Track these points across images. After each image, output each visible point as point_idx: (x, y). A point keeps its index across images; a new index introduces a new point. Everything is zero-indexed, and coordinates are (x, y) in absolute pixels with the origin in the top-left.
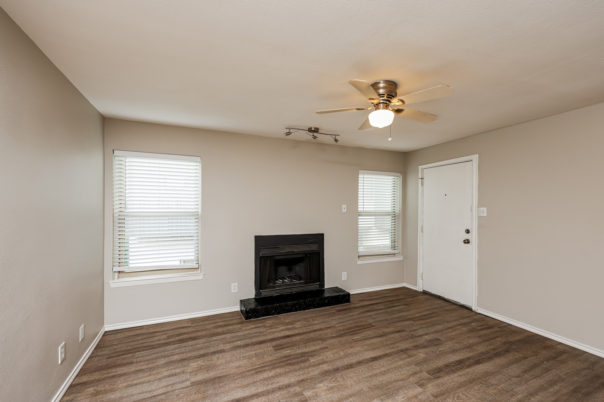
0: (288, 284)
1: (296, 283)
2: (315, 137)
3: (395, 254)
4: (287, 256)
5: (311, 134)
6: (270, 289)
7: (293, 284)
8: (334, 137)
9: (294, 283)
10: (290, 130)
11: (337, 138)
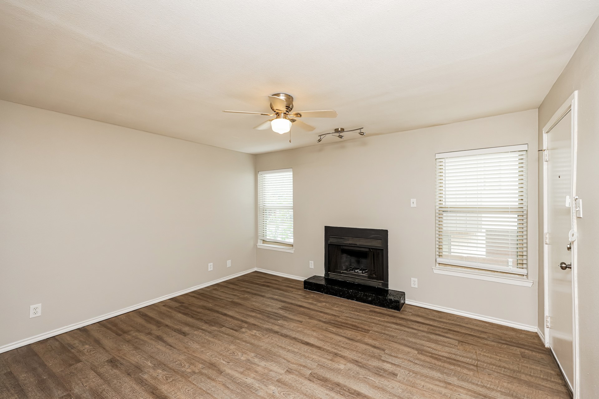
0: (353, 274)
1: (360, 275)
2: (341, 137)
3: (523, 275)
4: (353, 247)
5: (338, 134)
6: (337, 273)
7: (357, 275)
8: (359, 131)
9: (359, 275)
10: (321, 137)
11: (362, 131)
